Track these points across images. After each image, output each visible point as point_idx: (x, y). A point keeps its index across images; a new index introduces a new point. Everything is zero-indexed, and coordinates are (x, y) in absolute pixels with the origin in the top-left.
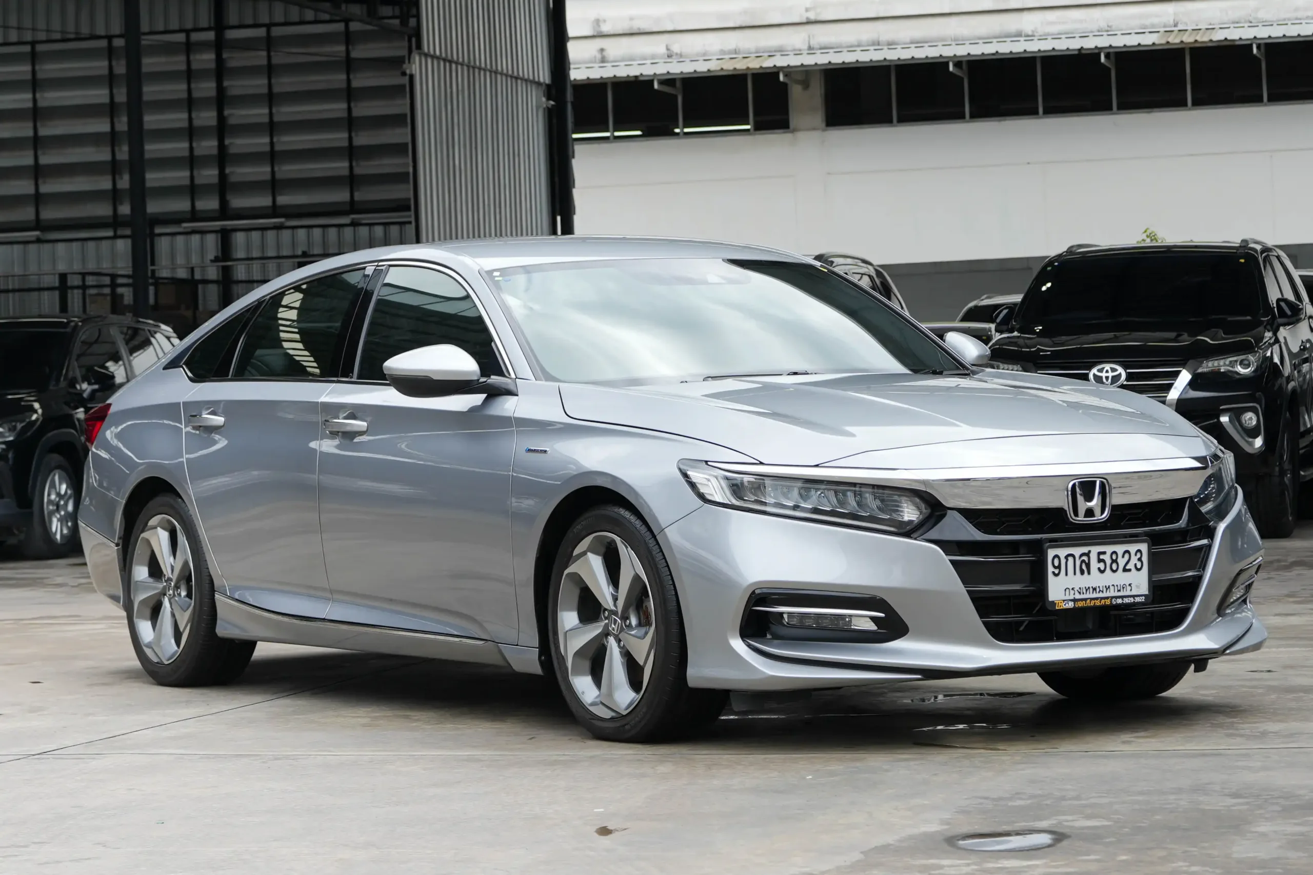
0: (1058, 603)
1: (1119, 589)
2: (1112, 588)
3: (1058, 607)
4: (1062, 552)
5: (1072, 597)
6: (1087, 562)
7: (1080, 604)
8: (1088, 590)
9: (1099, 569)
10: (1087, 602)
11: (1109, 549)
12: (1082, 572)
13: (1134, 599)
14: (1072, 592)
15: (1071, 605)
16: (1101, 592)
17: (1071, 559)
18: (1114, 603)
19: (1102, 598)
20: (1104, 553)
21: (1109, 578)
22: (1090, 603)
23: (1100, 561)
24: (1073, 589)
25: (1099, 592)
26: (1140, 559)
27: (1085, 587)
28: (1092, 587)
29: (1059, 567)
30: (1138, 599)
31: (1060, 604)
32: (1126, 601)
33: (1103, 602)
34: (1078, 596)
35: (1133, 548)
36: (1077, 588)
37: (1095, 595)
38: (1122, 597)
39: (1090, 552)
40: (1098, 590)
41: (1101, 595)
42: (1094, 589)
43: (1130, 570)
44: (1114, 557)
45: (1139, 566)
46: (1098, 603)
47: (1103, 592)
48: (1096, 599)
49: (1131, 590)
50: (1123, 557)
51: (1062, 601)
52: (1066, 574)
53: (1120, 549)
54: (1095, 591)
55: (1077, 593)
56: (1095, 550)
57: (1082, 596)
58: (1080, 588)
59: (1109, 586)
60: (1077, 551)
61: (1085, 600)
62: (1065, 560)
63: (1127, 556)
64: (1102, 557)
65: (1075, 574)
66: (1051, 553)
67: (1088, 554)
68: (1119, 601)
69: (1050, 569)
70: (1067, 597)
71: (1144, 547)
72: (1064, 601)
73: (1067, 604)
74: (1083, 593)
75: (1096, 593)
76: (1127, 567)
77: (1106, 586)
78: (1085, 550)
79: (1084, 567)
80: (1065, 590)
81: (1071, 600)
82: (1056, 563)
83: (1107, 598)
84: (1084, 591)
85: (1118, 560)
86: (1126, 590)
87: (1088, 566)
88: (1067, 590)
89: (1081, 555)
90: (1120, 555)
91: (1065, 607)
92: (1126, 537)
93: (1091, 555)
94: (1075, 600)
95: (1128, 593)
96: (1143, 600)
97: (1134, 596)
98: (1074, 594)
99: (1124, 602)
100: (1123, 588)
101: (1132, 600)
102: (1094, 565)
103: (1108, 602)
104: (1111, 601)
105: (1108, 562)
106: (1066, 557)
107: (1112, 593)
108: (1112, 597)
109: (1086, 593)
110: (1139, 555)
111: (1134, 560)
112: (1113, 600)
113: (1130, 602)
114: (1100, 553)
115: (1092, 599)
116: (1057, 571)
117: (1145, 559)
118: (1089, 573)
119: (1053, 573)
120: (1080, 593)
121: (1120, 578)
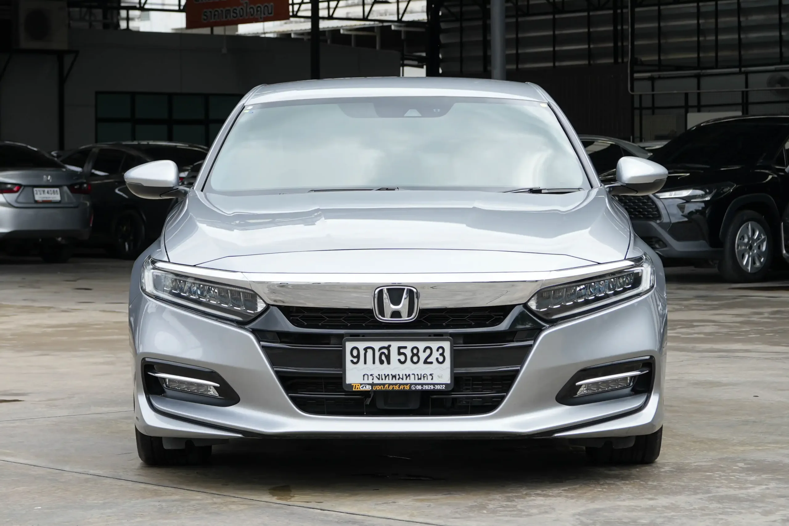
0: (356, 386)
1: (419, 377)
2: (412, 377)
3: (355, 389)
4: (361, 345)
5: (370, 381)
6: (387, 353)
7: (379, 388)
8: (387, 378)
9: (399, 360)
10: (385, 386)
11: (410, 345)
12: (382, 362)
13: (434, 386)
14: (371, 378)
15: (368, 388)
16: (400, 379)
17: (370, 352)
18: (414, 389)
19: (400, 384)
20: (405, 348)
21: (409, 368)
22: (389, 387)
23: (400, 354)
24: (371, 375)
25: (399, 379)
26: (442, 354)
27: (385, 375)
28: (392, 375)
29: (358, 357)
30: (438, 387)
31: (357, 387)
32: (426, 387)
33: (402, 387)
34: (376, 381)
35: (434, 345)
36: (376, 374)
37: (394, 381)
38: (422, 385)
39: (390, 346)
40: (397, 377)
41: (400, 381)
42: (394, 377)
43: (431, 363)
44: (415, 351)
45: (441, 359)
46: (396, 388)
47: (402, 379)
48: (396, 384)
49: (432, 379)
50: (424, 351)
51: (360, 385)
52: (365, 363)
53: (421, 345)
54: (394, 378)
55: (375, 378)
56: (395, 345)
57: (380, 382)
58: (379, 375)
59: (409, 375)
60: (377, 345)
61: (384, 385)
62: (364, 352)
63: (428, 351)
64: (402, 351)
65: (374, 363)
66: (349, 345)
67: (388, 348)
68: (419, 387)
69: (348, 358)
70: (366, 381)
71: (446, 345)
72: (361, 384)
73: (364, 387)
74: (382, 379)
75: (396, 379)
76: (429, 360)
77: (406, 375)
78: (386, 344)
79: (383, 358)
80: (364, 376)
81: (369, 384)
82: (355, 353)
83: (407, 384)
84: (384, 377)
85: (419, 354)
86: (427, 379)
87: (388, 358)
88: (366, 376)
89: (381, 349)
90: (421, 350)
91: (362, 389)
92: (430, 336)
93: (391, 348)
94: (372, 385)
95: (429, 381)
96: (443, 388)
97: (434, 384)
98: (373, 379)
99: (424, 388)
100: (424, 377)
101: (432, 387)
102: (394, 356)
103: (407, 388)
104: (410, 387)
105: (409, 355)
106: (366, 349)
107: (412, 380)
108: (411, 384)
109: (385, 379)
110: (441, 351)
111: (436, 354)
112: (413, 386)
113: (429, 388)
114: (400, 348)
115: (390, 384)
116: (355, 360)
117: (447, 354)
118: (389, 363)
119: (352, 361)
120: (379, 379)
121: (421, 369)
